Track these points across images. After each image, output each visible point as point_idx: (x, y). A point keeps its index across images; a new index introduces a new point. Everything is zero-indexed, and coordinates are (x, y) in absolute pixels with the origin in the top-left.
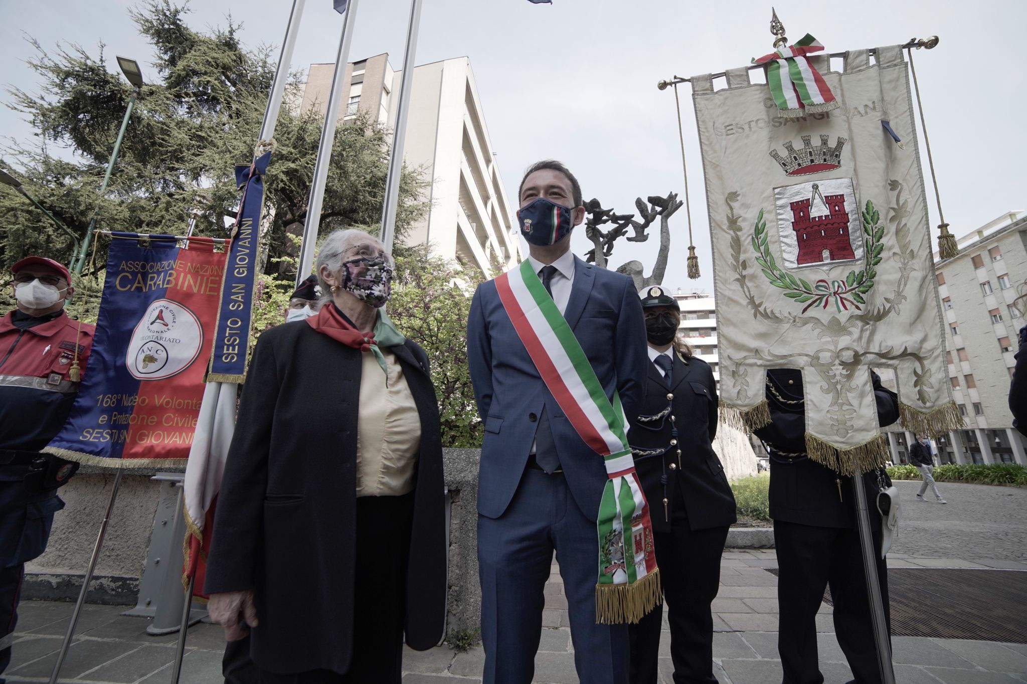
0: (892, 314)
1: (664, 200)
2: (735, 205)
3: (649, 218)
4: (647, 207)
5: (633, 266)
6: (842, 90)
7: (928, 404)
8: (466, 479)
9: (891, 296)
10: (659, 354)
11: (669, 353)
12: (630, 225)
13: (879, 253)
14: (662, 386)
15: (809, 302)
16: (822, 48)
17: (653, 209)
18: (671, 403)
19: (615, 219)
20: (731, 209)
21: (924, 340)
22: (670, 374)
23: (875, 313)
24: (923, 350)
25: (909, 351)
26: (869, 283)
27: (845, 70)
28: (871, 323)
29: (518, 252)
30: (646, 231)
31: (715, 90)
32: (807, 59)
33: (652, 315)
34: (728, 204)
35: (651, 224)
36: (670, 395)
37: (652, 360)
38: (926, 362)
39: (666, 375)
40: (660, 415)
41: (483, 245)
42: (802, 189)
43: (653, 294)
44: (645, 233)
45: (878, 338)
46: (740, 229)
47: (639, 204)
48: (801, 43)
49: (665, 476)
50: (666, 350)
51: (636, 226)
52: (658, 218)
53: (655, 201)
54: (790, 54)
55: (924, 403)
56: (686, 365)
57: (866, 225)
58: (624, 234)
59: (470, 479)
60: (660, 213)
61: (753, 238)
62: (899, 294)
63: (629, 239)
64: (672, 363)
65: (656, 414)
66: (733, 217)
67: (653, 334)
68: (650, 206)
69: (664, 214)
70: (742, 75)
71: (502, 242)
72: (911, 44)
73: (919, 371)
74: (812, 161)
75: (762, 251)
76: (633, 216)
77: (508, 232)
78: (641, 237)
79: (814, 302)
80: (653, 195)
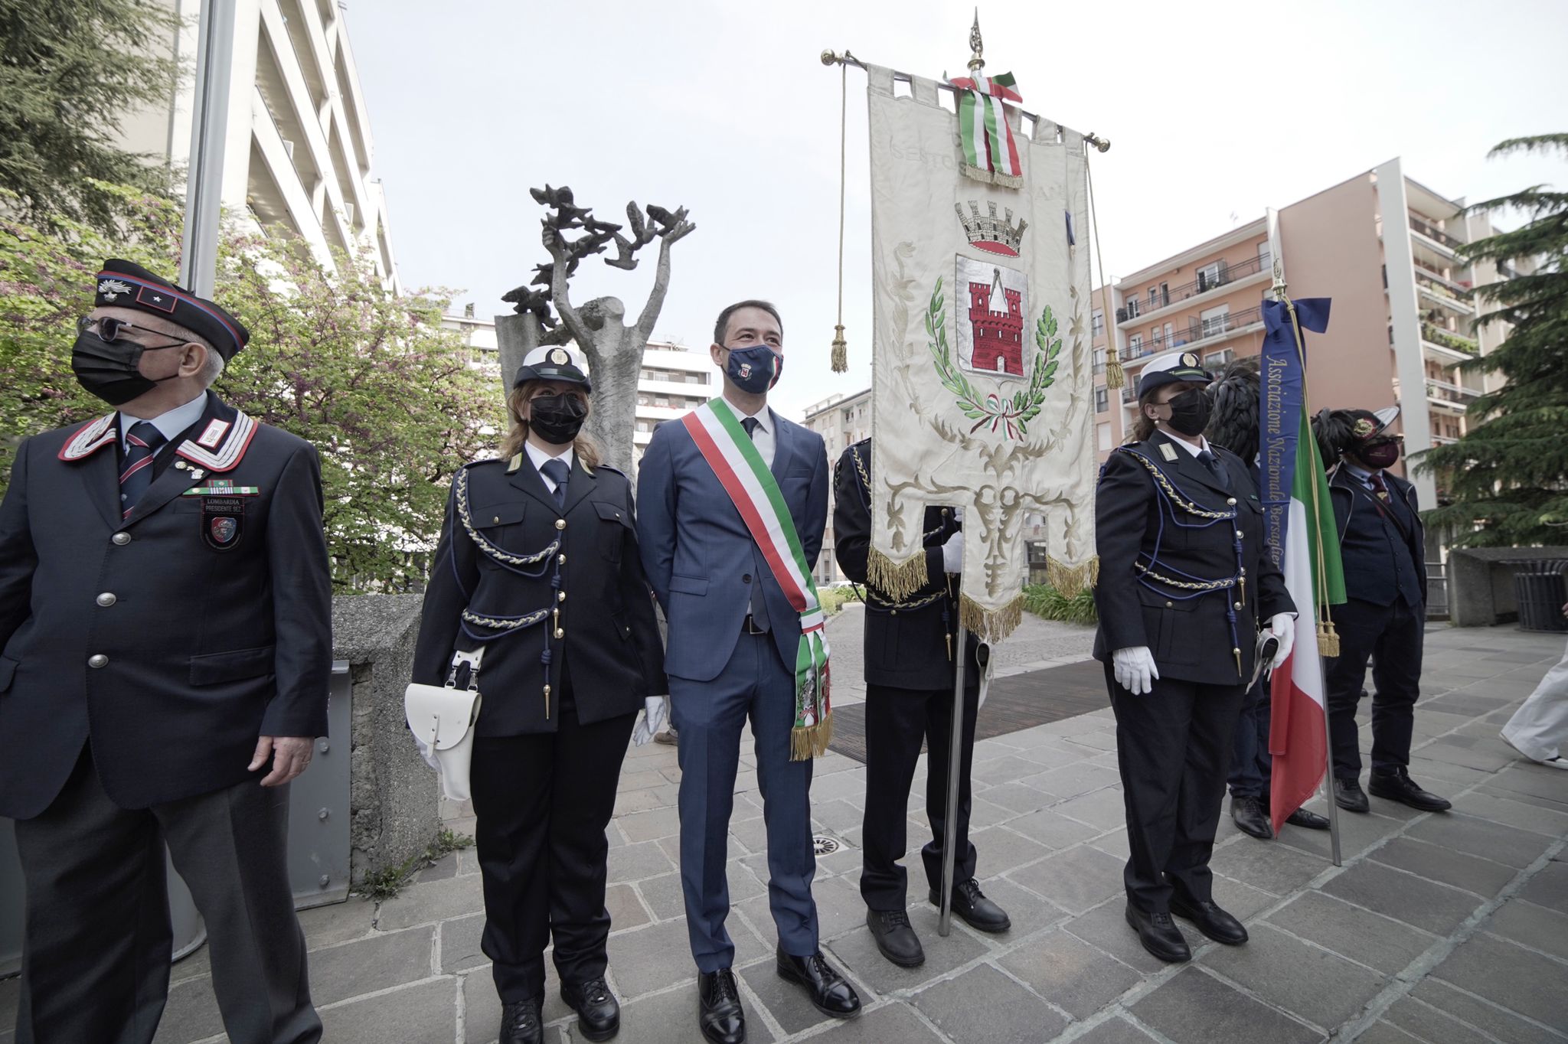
0: (1055, 451)
1: (670, 215)
2: (909, 262)
3: (644, 237)
4: (642, 219)
5: (609, 305)
6: (1029, 161)
7: (1074, 559)
8: (383, 645)
9: (1057, 428)
10: (549, 458)
11: (567, 457)
12: (613, 240)
13: (1052, 373)
14: (550, 507)
15: (980, 420)
16: (1020, 100)
17: (651, 224)
18: (560, 534)
19: (591, 225)
20: (901, 265)
21: (1076, 485)
22: (563, 488)
23: (1037, 448)
24: (1075, 497)
25: (1063, 497)
26: (1034, 410)
27: (1034, 138)
28: (1031, 458)
29: (379, 219)
30: (636, 255)
31: (896, 95)
32: (1004, 106)
33: (549, 392)
34: (897, 259)
35: (644, 246)
36: (561, 522)
37: (538, 468)
38: (1076, 510)
39: (558, 490)
40: (541, 554)
41: (309, 190)
42: (982, 269)
43: (555, 358)
44: (634, 258)
45: (1036, 476)
46: (910, 298)
47: (632, 210)
48: (999, 78)
49: (547, 652)
50: (563, 451)
51: (622, 244)
52: (658, 240)
53: (656, 213)
54: (987, 91)
55: (1071, 557)
56: (592, 477)
57: (1040, 336)
58: (600, 250)
59: (389, 645)
60: (661, 234)
61: (927, 315)
62: (1065, 426)
63: (608, 262)
64: (569, 472)
65: (536, 552)
66: (902, 277)
67: (548, 423)
68: (647, 217)
69: (667, 236)
70: (930, 89)
71: (349, 194)
72: (1089, 139)
73: (1070, 521)
74: (996, 237)
75: (938, 336)
76: (619, 228)
77: (362, 177)
78: (626, 261)
79: (984, 421)
80: (656, 204)
